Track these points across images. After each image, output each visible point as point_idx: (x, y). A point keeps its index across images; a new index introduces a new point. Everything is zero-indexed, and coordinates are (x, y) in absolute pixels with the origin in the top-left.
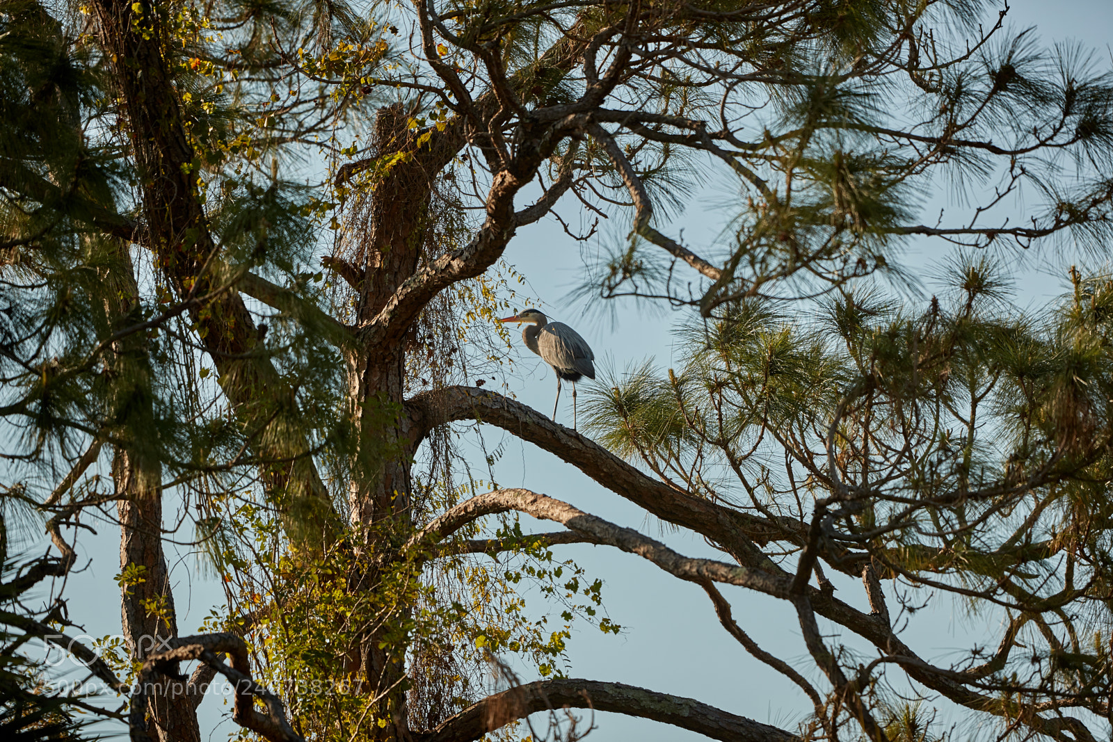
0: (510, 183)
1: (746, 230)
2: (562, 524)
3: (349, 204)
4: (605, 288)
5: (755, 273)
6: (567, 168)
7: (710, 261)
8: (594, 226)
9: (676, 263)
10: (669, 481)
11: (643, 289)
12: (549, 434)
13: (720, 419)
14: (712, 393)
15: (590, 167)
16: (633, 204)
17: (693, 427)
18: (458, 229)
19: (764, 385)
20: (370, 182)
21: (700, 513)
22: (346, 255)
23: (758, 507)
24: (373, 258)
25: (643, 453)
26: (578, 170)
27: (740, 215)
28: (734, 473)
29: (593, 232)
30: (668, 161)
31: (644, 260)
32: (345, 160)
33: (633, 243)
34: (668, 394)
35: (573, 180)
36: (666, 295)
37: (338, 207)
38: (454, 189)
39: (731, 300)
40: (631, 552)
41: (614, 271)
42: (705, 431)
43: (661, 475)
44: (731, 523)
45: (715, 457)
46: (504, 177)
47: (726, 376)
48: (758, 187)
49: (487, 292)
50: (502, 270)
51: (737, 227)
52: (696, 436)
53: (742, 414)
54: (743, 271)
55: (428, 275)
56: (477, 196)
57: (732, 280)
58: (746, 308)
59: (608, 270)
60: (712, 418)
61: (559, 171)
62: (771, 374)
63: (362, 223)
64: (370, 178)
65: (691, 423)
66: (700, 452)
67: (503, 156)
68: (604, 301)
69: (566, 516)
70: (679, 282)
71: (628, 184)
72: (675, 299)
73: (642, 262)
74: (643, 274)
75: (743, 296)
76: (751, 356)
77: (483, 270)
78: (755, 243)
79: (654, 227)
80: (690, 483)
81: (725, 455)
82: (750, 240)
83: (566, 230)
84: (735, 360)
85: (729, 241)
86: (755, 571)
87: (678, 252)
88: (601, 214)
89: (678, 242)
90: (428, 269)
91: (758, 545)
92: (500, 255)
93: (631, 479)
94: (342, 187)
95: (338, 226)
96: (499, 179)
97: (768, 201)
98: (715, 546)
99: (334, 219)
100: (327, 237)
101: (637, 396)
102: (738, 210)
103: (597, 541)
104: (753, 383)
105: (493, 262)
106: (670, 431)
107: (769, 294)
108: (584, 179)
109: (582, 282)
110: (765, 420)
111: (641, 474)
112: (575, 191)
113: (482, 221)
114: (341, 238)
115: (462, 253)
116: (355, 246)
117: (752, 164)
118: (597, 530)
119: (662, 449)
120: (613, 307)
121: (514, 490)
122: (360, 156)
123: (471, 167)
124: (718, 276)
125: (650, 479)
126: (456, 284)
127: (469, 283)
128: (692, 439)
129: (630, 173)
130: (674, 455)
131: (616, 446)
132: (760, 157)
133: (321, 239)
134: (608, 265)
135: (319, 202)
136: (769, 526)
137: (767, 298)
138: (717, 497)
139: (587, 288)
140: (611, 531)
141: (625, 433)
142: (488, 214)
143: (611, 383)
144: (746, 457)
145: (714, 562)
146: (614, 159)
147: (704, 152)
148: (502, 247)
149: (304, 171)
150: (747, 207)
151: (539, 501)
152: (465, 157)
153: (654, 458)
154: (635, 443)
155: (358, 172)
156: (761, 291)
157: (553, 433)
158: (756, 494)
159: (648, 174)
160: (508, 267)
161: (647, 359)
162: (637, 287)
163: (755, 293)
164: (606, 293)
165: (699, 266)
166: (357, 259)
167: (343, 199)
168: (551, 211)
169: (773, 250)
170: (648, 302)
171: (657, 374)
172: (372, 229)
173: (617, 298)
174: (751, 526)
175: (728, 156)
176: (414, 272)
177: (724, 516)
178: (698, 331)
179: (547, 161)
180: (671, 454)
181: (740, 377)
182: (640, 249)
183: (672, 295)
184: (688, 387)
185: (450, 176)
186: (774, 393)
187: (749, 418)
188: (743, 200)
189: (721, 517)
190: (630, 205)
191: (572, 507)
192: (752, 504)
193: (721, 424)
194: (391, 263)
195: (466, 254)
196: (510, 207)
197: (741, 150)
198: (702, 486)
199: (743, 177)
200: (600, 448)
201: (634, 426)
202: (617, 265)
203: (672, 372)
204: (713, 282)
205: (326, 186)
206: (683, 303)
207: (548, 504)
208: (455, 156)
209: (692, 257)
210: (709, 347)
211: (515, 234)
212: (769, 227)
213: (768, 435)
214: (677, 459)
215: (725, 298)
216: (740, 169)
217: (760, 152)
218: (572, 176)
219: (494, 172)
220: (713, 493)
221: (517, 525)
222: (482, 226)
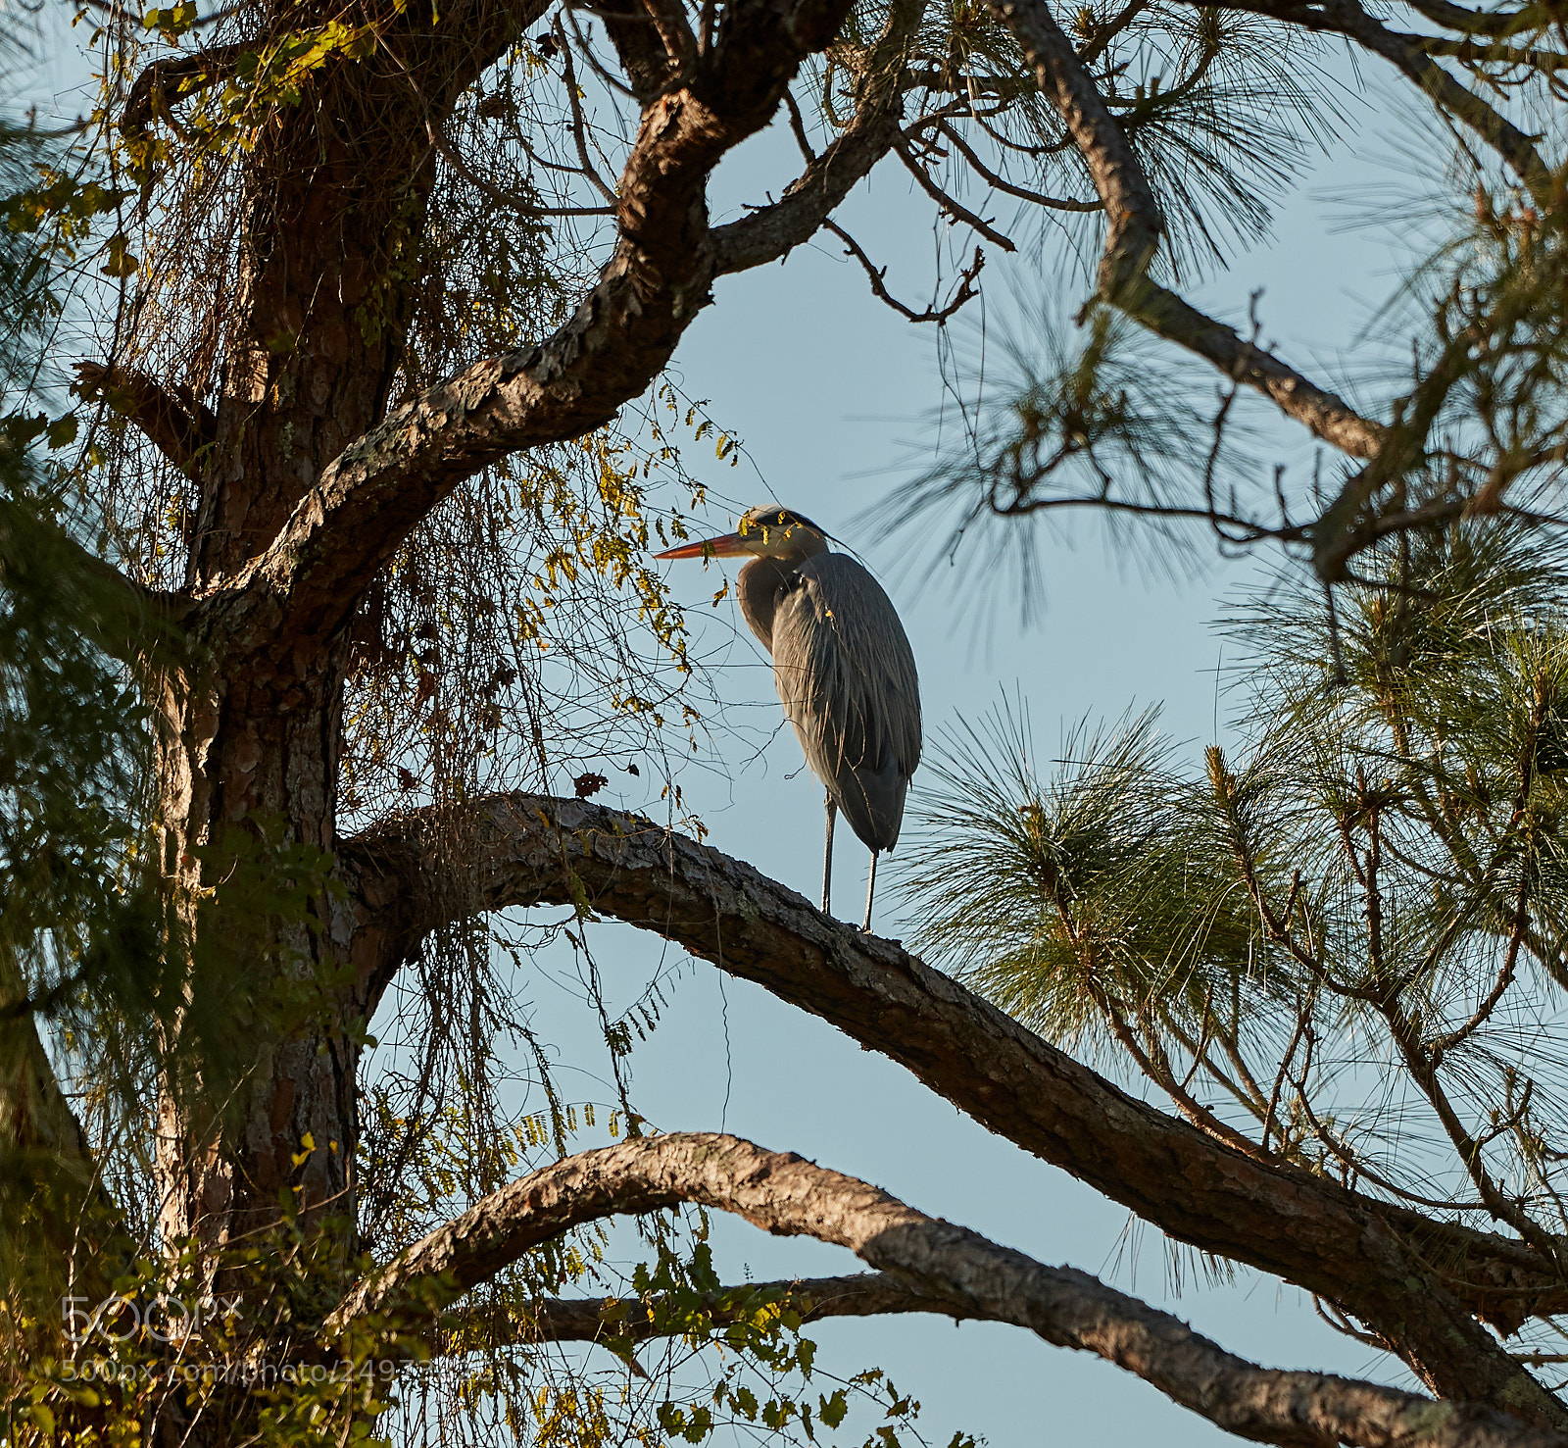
0: (697, 132)
1: (1466, 297)
2: (850, 1253)
3: (166, 193)
4: (1004, 481)
5: (1494, 438)
6: (883, 85)
7: (1348, 399)
8: (968, 276)
9: (1237, 403)
10: (1204, 1114)
11: (1127, 483)
12: (812, 957)
13: (1374, 915)
14: (1346, 828)
15: (961, 82)
16: (1100, 205)
17: (1286, 940)
18: (522, 280)
19: (1519, 804)
20: (235, 120)
21: (1303, 1221)
22: (158, 360)
23: (1495, 1203)
24: (245, 369)
25: (1118, 1021)
26: (919, 91)
27: (1447, 249)
28: (1416, 1093)
29: (965, 294)
30: (1215, 64)
31: (1132, 391)
32: (155, 48)
33: (1100, 335)
34: (1201, 830)
35: (904, 125)
36: (1202, 504)
37: (131, 202)
38: (512, 147)
39: (1415, 525)
40: (1076, 1345)
41: (1034, 424)
42: (1323, 953)
43: (1179, 1093)
44: (1404, 1254)
45: (1353, 1037)
46: (675, 112)
47: (1394, 772)
48: (1509, 154)
49: (614, 488)
50: (665, 417)
51: (1436, 286)
52: (1293, 969)
53: (1446, 899)
54: (1453, 430)
55: (422, 428)
56: (589, 171)
57: (1421, 461)
58: (1463, 551)
59: (1012, 423)
60: (1348, 908)
61: (858, 94)
62: (1543, 769)
63: (210, 253)
64: (237, 107)
65: (1278, 926)
66: (1304, 1019)
67: (673, 42)
68: (1000, 523)
69: (865, 1226)
70: (1244, 465)
71: (1084, 140)
72: (1231, 520)
73: (1124, 398)
74: (1127, 436)
75: (1453, 513)
76: (1479, 709)
77: (604, 415)
78: (1495, 341)
79: (1168, 282)
80: (1272, 1124)
81: (1386, 1032)
82: (1480, 328)
83: (879, 289)
84: (1425, 720)
85: (1409, 332)
86: (1480, 1416)
87: (1241, 365)
88: (992, 236)
89: (1245, 334)
90: (424, 408)
91: (1491, 1329)
92: (659, 366)
93: (1077, 1107)
94: (146, 136)
95: (131, 264)
96: (661, 119)
97: (1541, 203)
98: (1349, 1330)
99: (118, 242)
100: (93, 300)
101: (1101, 833)
102: (1442, 230)
103: (965, 1307)
104: (1482, 796)
105: (637, 390)
106: (1209, 953)
107: (1537, 506)
108: (939, 120)
109: (932, 459)
110: (1522, 921)
111: (1113, 1091)
112: (909, 161)
113: (603, 254)
114: (140, 302)
115: (537, 356)
116: (185, 330)
117: (1492, 79)
118: (967, 1273)
119: (1180, 1009)
120: (1028, 540)
121: (695, 1139)
122: (206, 34)
123: (569, 76)
124: (1373, 448)
125: (1141, 1108)
126: (514, 460)
127: (558, 456)
128: (1284, 978)
129: (1091, 104)
130: (1219, 1029)
131: (1032, 998)
132: (1519, 57)
133: (75, 304)
134: (1015, 405)
135: (68, 184)
136: (1527, 1266)
137: (1533, 520)
138: (1360, 1170)
139: (944, 481)
140: (1012, 1276)
141: (1061, 956)
142: (624, 232)
143: (1018, 792)
144: (1455, 1040)
145: (1348, 1384)
146: (1040, 59)
147: (1334, 39)
148: (669, 342)
149: (21, 79)
150: (1471, 223)
151: (775, 1177)
152: (548, 45)
153: (1153, 1038)
154: (1093, 988)
155: (197, 87)
156: (1512, 497)
157: (826, 951)
158: (1487, 1162)
159: (1150, 108)
160: (684, 407)
161: (1135, 716)
162: (1107, 480)
163: (1492, 505)
164: (1005, 499)
165: (1310, 414)
166: (193, 373)
167: (148, 177)
168: (829, 225)
169: (1553, 362)
170: (1140, 525)
171: (1167, 764)
172: (241, 277)
173: (1039, 514)
174: (1471, 1265)
175: (1411, 52)
176: (377, 419)
177: (1382, 1230)
178: (1306, 623)
179: (820, 60)
180: (1212, 1027)
181: (1441, 776)
182: (1122, 354)
183: (1223, 508)
184: (1271, 806)
185: (501, 106)
186: (1551, 831)
187: (1468, 912)
188: (1457, 201)
189: (1371, 1233)
190: (1090, 207)
191: (884, 1197)
192: (1473, 1194)
193: (1376, 928)
194: (302, 387)
195: (548, 361)
196: (695, 211)
197: (1455, 36)
198: (1310, 1133)
199: (1458, 123)
200: (977, 1003)
201: (1090, 933)
202: (1041, 404)
203: (1216, 757)
204: (1356, 466)
205: (93, 131)
206: (1259, 533)
207: (806, 1185)
208: (517, 39)
209: (1289, 385)
210: (1341, 678)
211: (709, 300)
212: (1540, 290)
213: (1529, 970)
214: (1231, 1044)
215: (1396, 520)
216: (1451, 98)
217: (1518, 41)
218: (899, 112)
219: (645, 94)
220: (1345, 1154)
221: (702, 1253)
222: (604, 270)
